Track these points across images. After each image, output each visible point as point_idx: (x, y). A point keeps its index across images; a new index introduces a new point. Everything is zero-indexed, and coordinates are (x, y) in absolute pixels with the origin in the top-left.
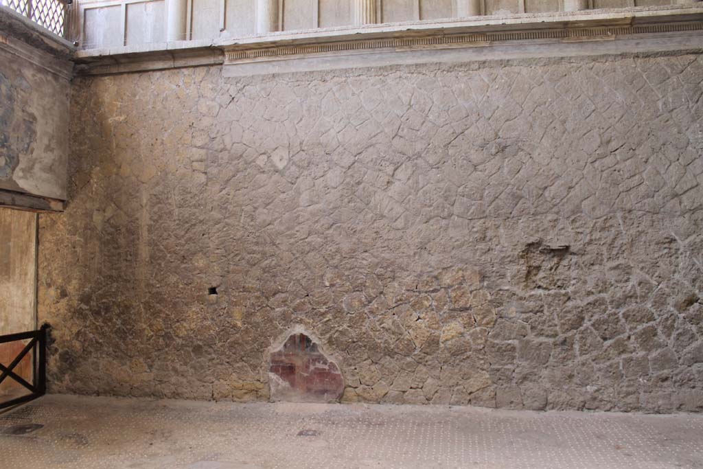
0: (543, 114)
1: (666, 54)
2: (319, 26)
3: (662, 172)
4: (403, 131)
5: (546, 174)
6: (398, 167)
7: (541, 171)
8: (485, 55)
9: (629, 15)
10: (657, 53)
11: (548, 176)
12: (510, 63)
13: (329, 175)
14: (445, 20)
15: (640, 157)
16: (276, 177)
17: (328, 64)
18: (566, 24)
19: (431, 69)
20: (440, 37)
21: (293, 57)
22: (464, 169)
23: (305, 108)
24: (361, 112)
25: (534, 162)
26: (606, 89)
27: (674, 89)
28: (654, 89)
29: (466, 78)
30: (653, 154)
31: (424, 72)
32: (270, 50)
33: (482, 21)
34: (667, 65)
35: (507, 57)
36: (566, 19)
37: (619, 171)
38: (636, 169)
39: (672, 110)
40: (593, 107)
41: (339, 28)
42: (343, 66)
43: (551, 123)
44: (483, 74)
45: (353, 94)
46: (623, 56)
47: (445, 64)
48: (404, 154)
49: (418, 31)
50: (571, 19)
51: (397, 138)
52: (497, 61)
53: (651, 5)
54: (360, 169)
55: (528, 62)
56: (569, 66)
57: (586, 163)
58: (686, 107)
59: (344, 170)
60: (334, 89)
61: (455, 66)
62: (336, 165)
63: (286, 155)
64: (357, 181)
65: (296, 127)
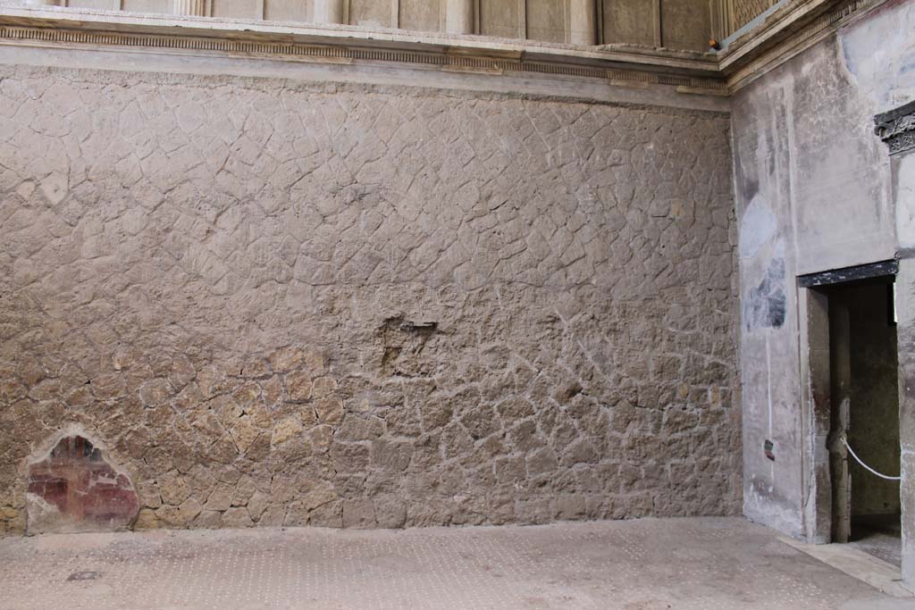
0: (412, 157)
1: (557, 99)
2: (122, 8)
3: (548, 238)
4: (232, 163)
5: (412, 231)
6: (222, 212)
7: (406, 228)
8: (345, 75)
9: (519, 48)
10: (549, 97)
11: (414, 234)
12: (375, 89)
13: (127, 216)
14: (297, 24)
15: (524, 218)
16: (47, 214)
17: (133, 64)
18: (446, 48)
19: (274, 87)
20: (288, 45)
21: (80, 46)
22: (310, 220)
23: (95, 120)
24: (176, 134)
25: (398, 216)
26: (489, 134)
27: (564, 141)
28: (543, 139)
29: (319, 102)
30: (539, 216)
31: (265, 89)
32: (45, 31)
33: (344, 32)
34: (557, 112)
35: (371, 81)
36: (446, 43)
37: (499, 234)
38: (518, 232)
39: (562, 166)
40: (473, 154)
41: (151, 15)
42: (154, 68)
43: (421, 169)
44: (341, 98)
45: (166, 108)
46: (511, 95)
47: (293, 81)
49: (259, 34)
50: (453, 43)
51: (223, 174)
52: (359, 85)
53: (544, 40)
54: (170, 212)
55: (399, 90)
56: (447, 100)
57: (461, 221)
58: (576, 163)
59: (148, 212)
60: (140, 99)
61: (305, 85)
62: (137, 203)
63: (63, 185)
64: (165, 227)
65: (81, 146)
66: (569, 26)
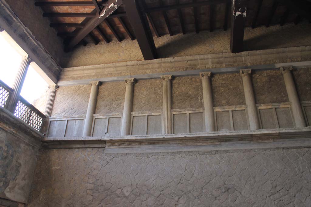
0: (245, 174)
1: (296, 148)
2: (147, 134)
3: (303, 201)
4: (182, 180)
5: (248, 202)
6: (180, 197)
7: (246, 200)
8: (218, 148)
9: (278, 132)
10: (292, 147)
11: (249, 203)
12: (229, 151)
13: (149, 200)
14: (201, 133)
15: (291, 194)
16: (124, 199)
17: (150, 150)
18: (252, 135)
19: (195, 154)
20: (198, 140)
21: (135, 146)
22: (211, 199)
23: (139, 169)
24: (164, 172)
25: (242, 196)
26: (272, 163)
27: (302, 163)
28: (293, 163)
29: (210, 158)
30: (297, 192)
31: (192, 155)
32: (126, 143)
33: (216, 134)
34: (297, 152)
35: (227, 149)
36: (251, 133)
37: (282, 201)
38: (290, 200)
39: (303, 172)
40: (267, 171)
41: (156, 135)
42: (157, 151)
43: (249, 178)
44: (218, 156)
46: (277, 148)
47: (201, 151)
48: (183, 191)
49: (189, 138)
50: (253, 133)
51: (180, 184)
52: (223, 150)
53: (286, 127)
54: (163, 198)
56: (254, 153)
57: (267, 196)
58: (308, 171)
59: (156, 198)
60: (153, 161)
61: (205, 152)
62: (152, 195)
63: (129, 189)
64: (161, 203)
65: (135, 177)
66: (294, 121)
